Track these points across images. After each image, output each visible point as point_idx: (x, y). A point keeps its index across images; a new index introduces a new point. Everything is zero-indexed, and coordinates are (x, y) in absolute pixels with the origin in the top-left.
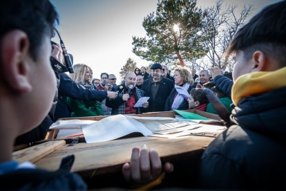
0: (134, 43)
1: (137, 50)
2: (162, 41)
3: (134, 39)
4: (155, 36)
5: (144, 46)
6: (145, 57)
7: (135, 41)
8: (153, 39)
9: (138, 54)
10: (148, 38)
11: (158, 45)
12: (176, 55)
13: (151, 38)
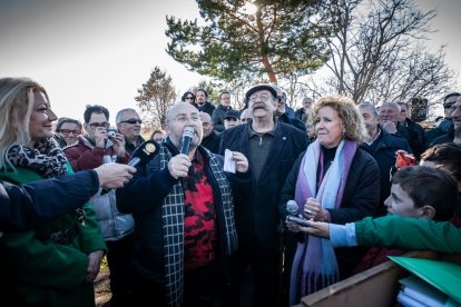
0: (171, 31)
1: (178, 48)
2: (231, 32)
3: (170, 22)
4: (217, 19)
5: (194, 42)
6: (195, 65)
7: (174, 27)
8: (214, 26)
9: (180, 57)
10: (203, 23)
11: (223, 40)
12: (262, 65)
13: (210, 23)
